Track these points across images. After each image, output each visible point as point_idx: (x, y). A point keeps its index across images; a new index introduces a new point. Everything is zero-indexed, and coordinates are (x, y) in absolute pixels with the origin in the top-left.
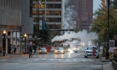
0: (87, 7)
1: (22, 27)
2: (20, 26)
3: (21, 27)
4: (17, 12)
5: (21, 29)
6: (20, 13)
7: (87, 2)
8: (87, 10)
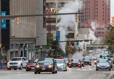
0: (103, 12)
1: (37, 38)
2: (35, 37)
3: (35, 39)
4: (32, 24)
5: (35, 40)
6: (35, 25)
7: (103, 6)
8: (103, 15)
